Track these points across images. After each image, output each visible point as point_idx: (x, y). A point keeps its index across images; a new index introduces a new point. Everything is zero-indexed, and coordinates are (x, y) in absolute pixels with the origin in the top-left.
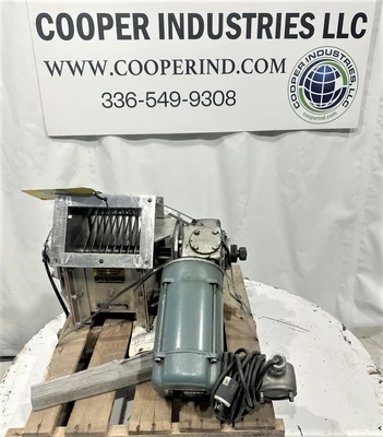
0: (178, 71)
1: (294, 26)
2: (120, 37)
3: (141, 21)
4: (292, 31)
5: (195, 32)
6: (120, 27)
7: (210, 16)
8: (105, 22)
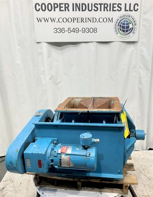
0: (78, 21)
1: (115, 7)
2: (60, 10)
3: (67, 6)
4: (115, 9)
5: (84, 9)
6: (60, 7)
7: (88, 4)
8: (56, 6)
